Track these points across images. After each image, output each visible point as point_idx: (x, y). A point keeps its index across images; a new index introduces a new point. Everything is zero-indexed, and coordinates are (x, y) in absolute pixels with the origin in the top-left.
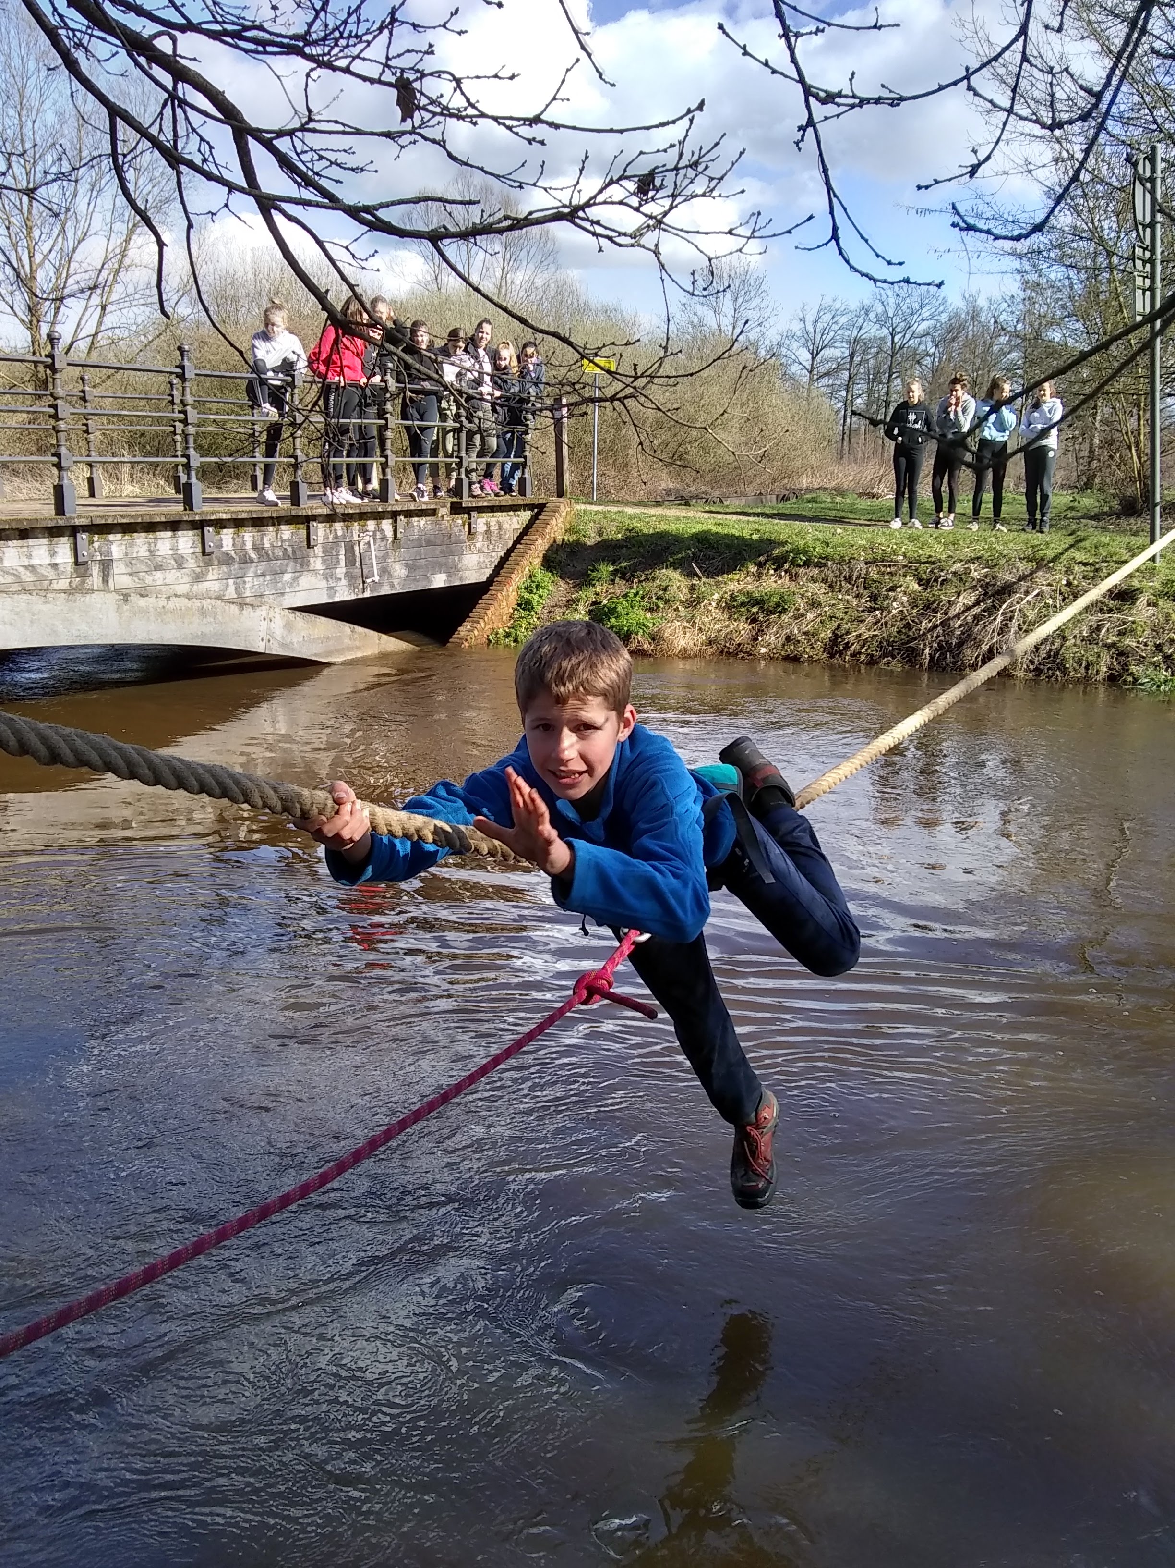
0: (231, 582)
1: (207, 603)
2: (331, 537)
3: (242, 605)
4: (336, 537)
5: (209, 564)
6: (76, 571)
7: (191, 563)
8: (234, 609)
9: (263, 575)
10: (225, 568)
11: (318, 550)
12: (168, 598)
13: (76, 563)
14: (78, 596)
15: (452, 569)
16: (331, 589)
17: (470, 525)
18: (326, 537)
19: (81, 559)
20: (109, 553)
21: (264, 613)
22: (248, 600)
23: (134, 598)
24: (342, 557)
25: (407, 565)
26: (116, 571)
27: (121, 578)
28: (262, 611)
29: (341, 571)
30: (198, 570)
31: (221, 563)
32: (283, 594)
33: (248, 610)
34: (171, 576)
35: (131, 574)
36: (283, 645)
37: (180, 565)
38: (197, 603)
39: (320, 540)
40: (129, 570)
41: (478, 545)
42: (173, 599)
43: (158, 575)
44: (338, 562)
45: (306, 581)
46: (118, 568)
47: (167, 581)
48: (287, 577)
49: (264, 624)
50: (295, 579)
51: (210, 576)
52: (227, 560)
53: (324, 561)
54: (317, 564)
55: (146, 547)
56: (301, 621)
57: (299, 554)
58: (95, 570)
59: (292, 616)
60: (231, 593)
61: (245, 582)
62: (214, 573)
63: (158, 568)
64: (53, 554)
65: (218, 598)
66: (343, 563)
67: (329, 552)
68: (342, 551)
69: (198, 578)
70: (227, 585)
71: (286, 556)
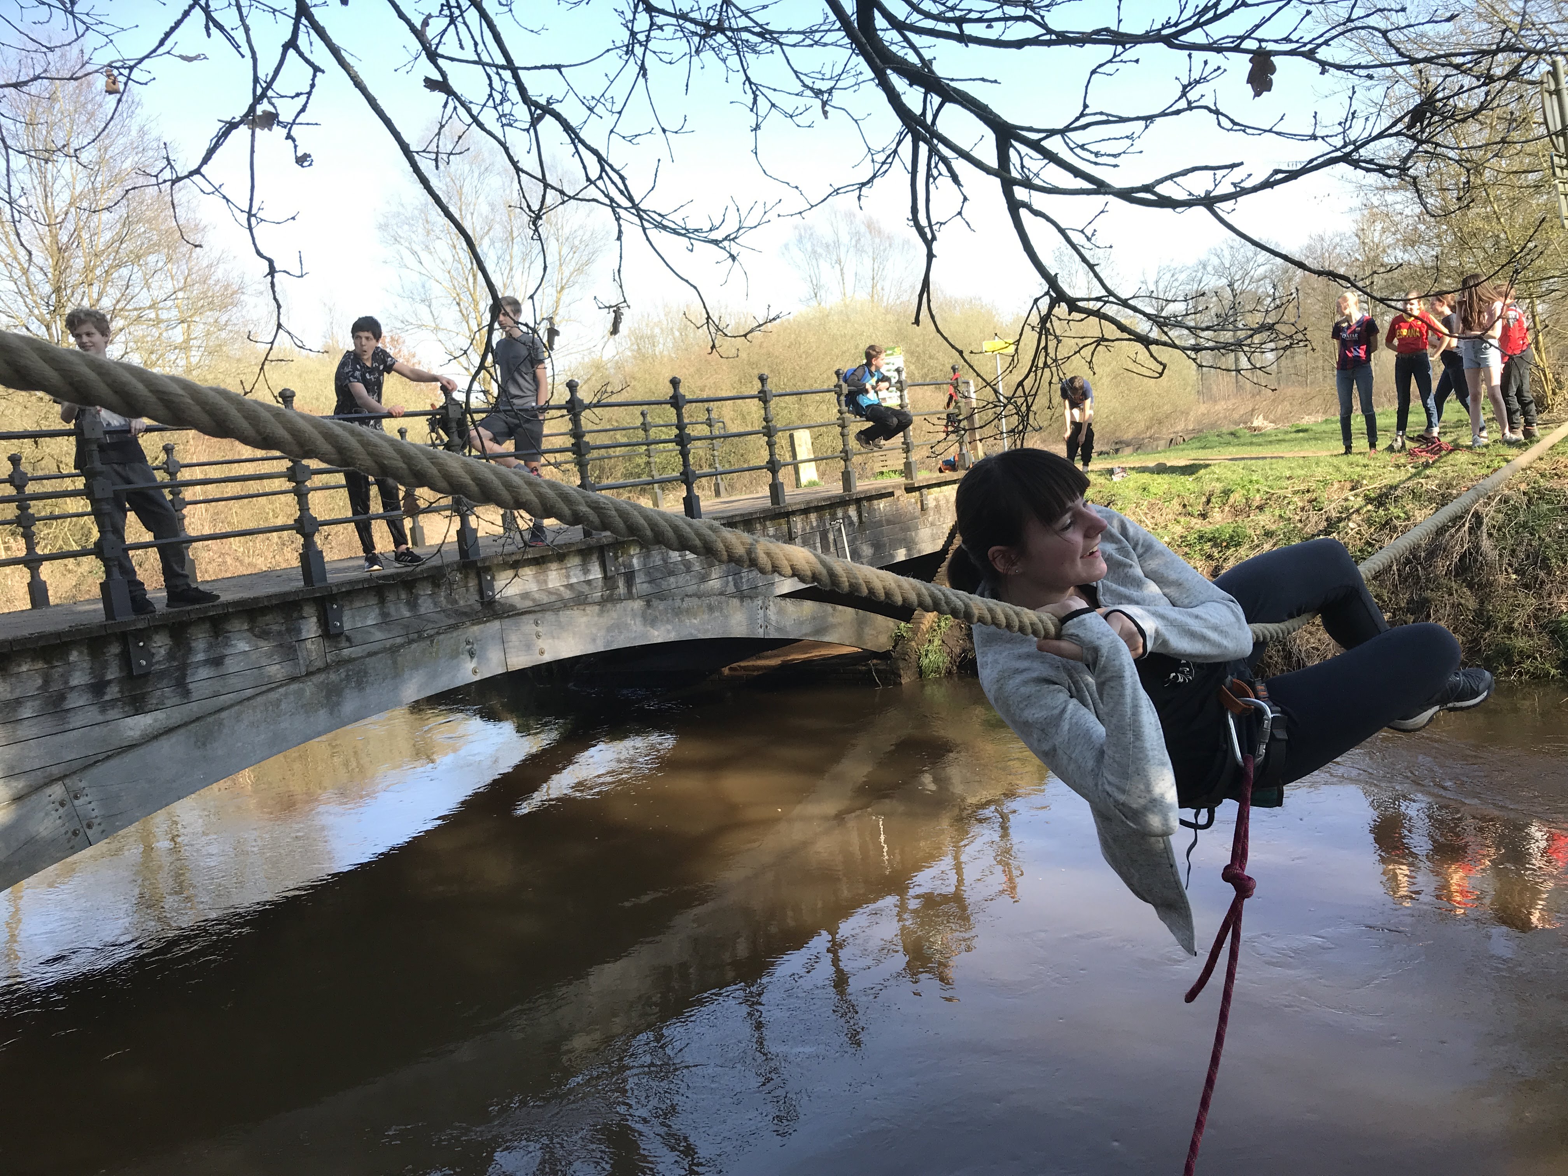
0: (730, 578)
1: (714, 600)
2: (808, 528)
3: (742, 598)
4: (812, 528)
5: (711, 565)
6: (605, 584)
7: (697, 567)
8: (736, 602)
12: (682, 600)
13: (605, 577)
14: (609, 605)
15: (909, 544)
17: (922, 501)
18: (804, 529)
19: (609, 574)
20: (631, 565)
22: (745, 593)
23: (655, 602)
25: (873, 545)
26: (638, 580)
27: (641, 585)
28: (759, 602)
30: (703, 571)
32: (772, 584)
33: (747, 602)
34: (682, 579)
35: (649, 582)
36: (778, 629)
37: (688, 571)
38: (706, 601)
39: (800, 532)
40: (648, 579)
41: (930, 519)
42: (686, 599)
43: (672, 579)
46: (639, 579)
47: (680, 584)
49: (761, 612)
51: (714, 576)
55: (659, 557)
58: (621, 583)
60: (731, 588)
61: (741, 578)
63: (672, 573)
64: (586, 571)
65: (721, 594)
67: (808, 541)
68: (818, 540)
69: (704, 578)
70: (728, 582)
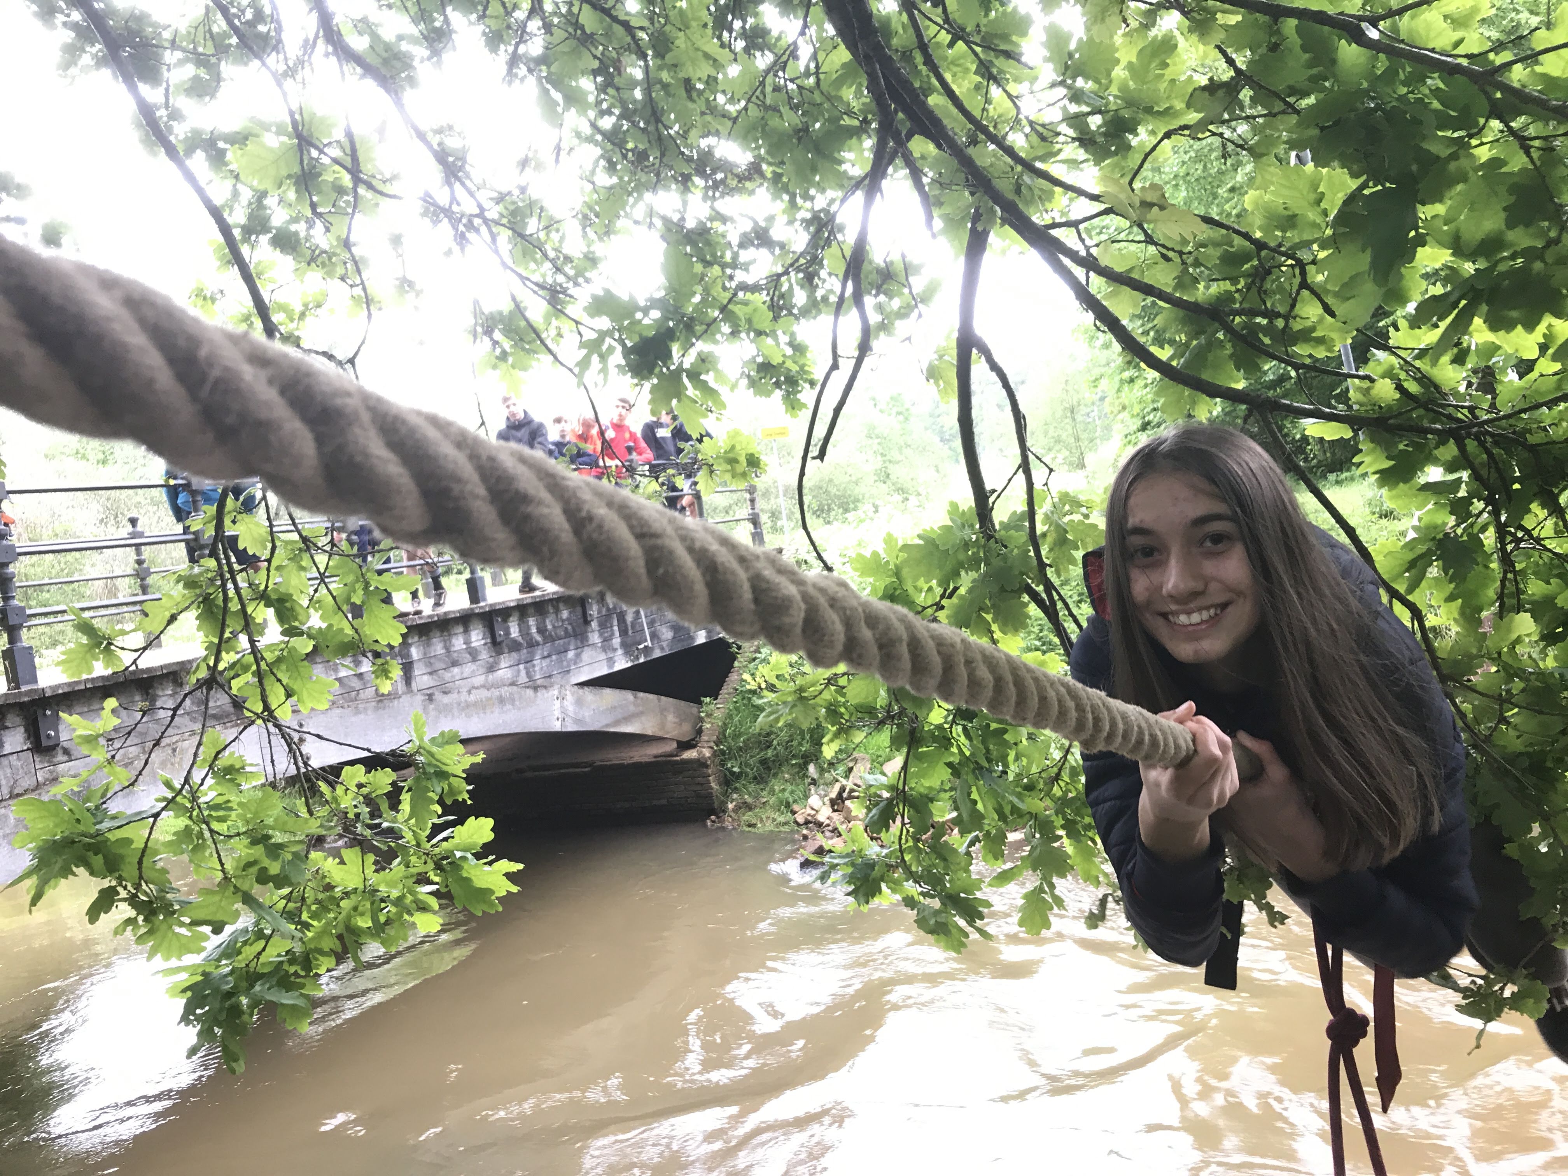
1: (505, 691)
2: (604, 610)
3: (536, 688)
4: (608, 609)
5: (499, 653)
7: (484, 655)
8: (530, 692)
9: (549, 656)
10: (514, 654)
11: (594, 625)
12: (469, 692)
14: (387, 702)
16: (611, 661)
18: (599, 612)
20: (408, 655)
21: (556, 692)
22: (539, 682)
23: (438, 696)
24: (616, 628)
25: (672, 627)
26: (417, 672)
27: (422, 679)
28: (555, 692)
29: (616, 641)
30: (491, 660)
31: (510, 652)
32: (568, 672)
33: (541, 693)
34: (469, 668)
35: (431, 673)
36: (577, 721)
37: (474, 660)
38: (496, 693)
39: (595, 615)
40: (429, 670)
42: (473, 691)
44: (613, 634)
45: (587, 655)
46: (418, 670)
47: (465, 675)
48: (571, 654)
49: (557, 703)
50: (578, 656)
51: (503, 665)
52: (515, 647)
53: (601, 635)
54: (595, 638)
55: (442, 645)
56: (589, 694)
57: (578, 631)
59: (581, 691)
60: (523, 678)
61: (534, 666)
62: (505, 661)
65: (513, 684)
66: (617, 634)
67: (604, 625)
68: (615, 623)
69: (491, 669)
70: (519, 671)
71: (567, 635)
